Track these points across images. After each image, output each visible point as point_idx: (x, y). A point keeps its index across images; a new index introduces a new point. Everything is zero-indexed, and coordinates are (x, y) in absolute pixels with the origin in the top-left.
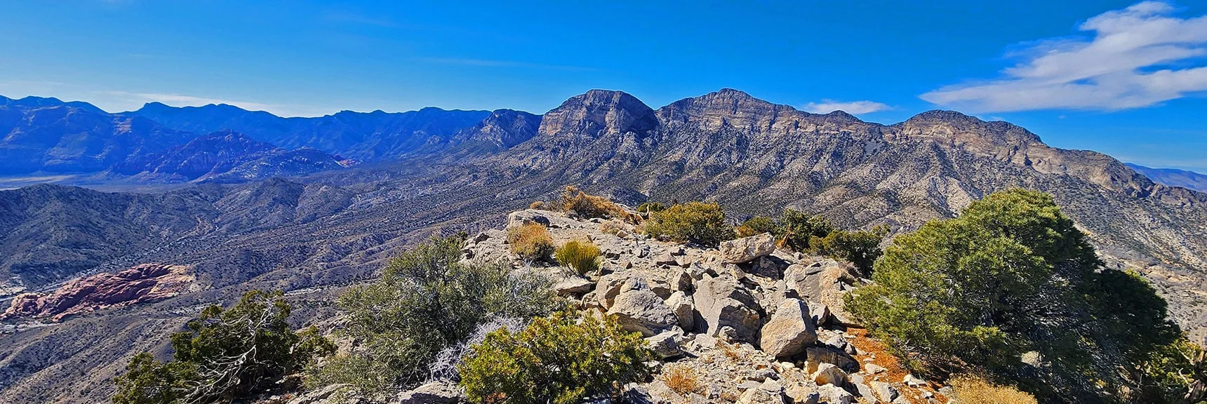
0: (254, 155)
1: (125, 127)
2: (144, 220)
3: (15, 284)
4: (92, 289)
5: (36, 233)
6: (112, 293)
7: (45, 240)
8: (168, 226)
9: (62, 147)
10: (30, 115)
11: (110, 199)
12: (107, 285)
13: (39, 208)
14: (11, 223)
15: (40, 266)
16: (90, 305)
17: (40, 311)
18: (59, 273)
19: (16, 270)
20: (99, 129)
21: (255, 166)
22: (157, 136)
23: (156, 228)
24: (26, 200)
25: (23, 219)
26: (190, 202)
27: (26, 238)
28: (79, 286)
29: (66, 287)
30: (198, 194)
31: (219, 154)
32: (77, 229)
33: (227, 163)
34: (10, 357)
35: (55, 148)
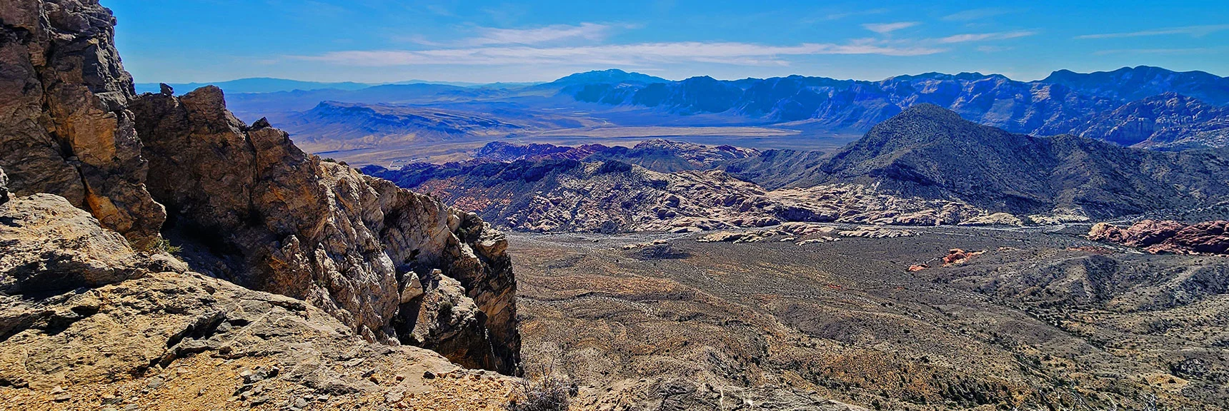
0: (1210, 123)
1: (1044, 94)
2: (1164, 177)
3: (1081, 214)
4: (1172, 234)
5: (1074, 175)
6: (1198, 242)
7: (1085, 182)
8: (1196, 187)
9: (994, 112)
10: (968, 86)
11: (1123, 153)
12: (1186, 233)
13: (1068, 155)
14: (1050, 164)
15: (1095, 202)
16: (1177, 248)
17: (1125, 241)
18: (1111, 212)
19: (1077, 202)
20: (1022, 96)
21: (1221, 137)
22: (1072, 102)
23: (1182, 188)
24: (1056, 147)
25: (1057, 162)
26: (1210, 165)
27: (1067, 178)
28: (1156, 227)
29: (1143, 226)
30: (1214, 157)
31: (1158, 121)
32: (1109, 177)
33: (1171, 132)
34: (1189, 273)
35: (989, 113)
